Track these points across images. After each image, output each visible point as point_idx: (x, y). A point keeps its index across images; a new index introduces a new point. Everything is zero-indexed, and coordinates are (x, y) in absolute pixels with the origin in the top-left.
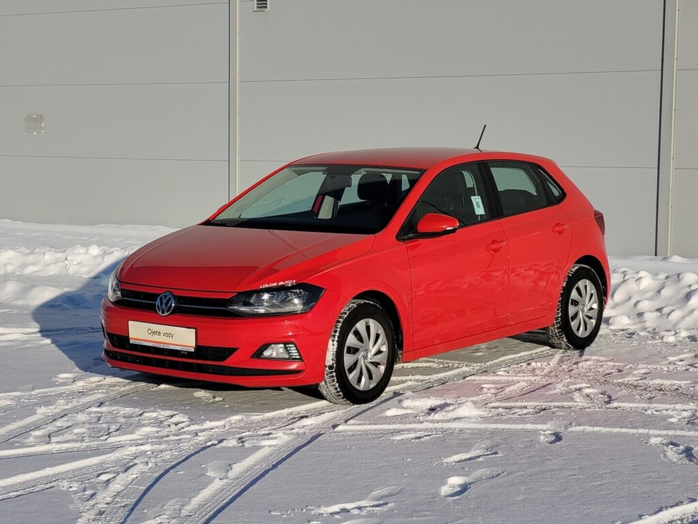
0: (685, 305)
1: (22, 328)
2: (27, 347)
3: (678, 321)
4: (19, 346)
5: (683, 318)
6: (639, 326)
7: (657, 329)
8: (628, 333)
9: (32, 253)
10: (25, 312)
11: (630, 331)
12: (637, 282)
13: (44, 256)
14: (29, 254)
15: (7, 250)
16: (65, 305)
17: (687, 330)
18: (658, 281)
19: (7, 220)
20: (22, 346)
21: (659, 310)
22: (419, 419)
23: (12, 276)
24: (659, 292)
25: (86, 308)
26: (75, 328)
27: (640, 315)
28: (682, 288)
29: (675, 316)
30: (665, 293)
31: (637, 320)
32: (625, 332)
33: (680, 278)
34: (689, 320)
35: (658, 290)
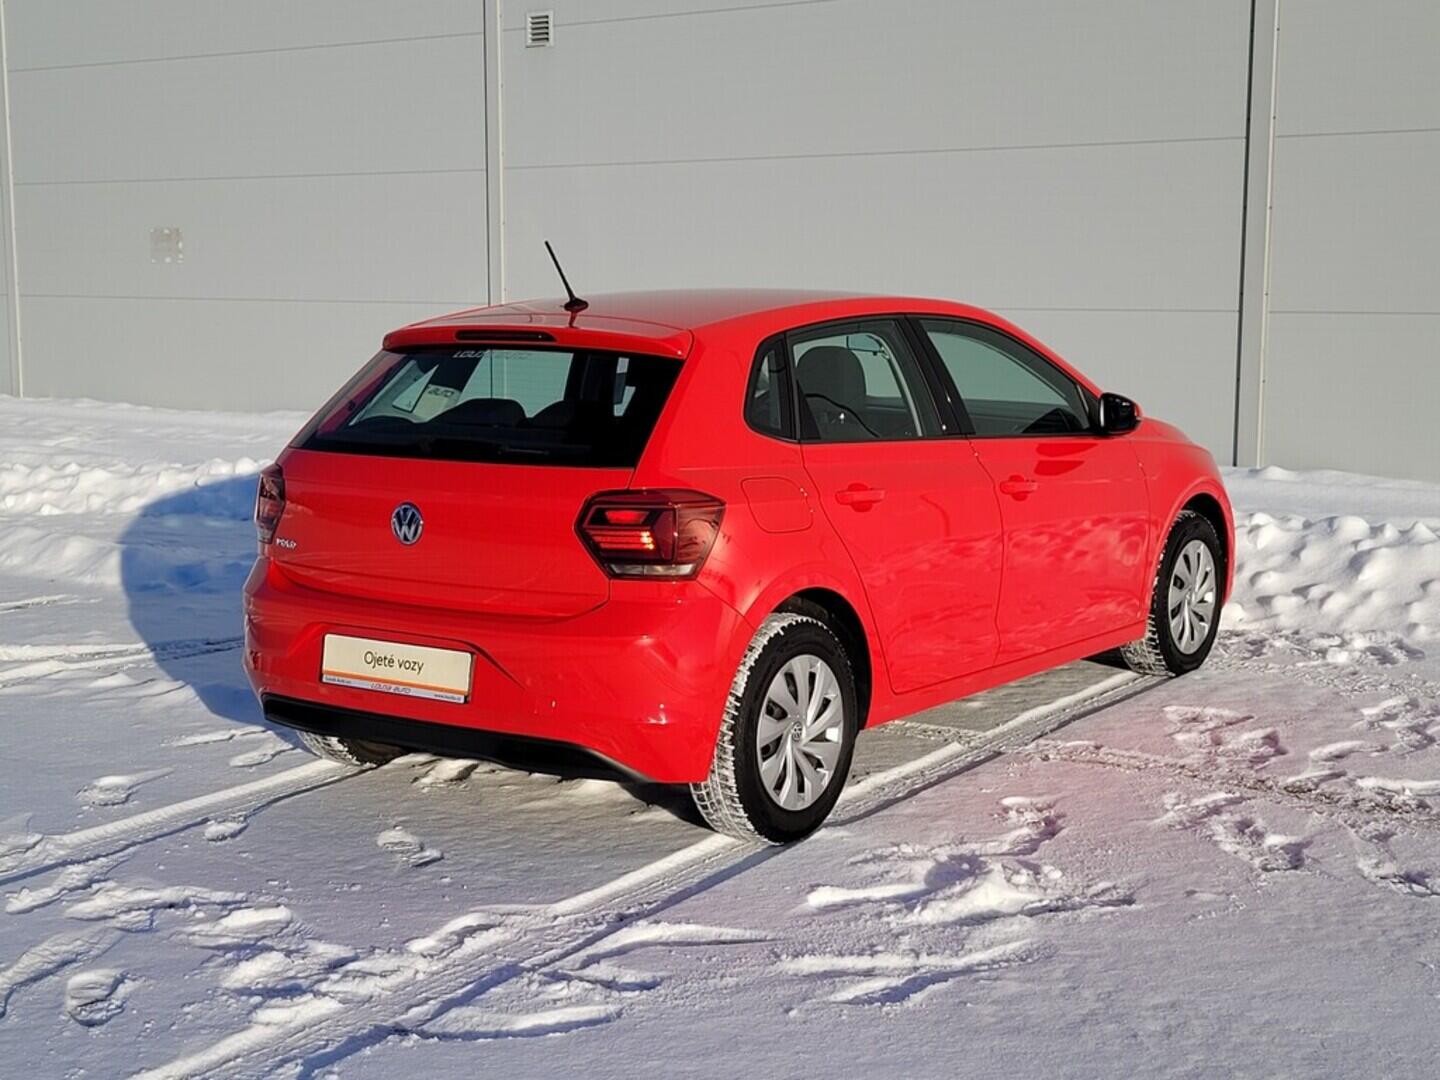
0: (1350, 583)
1: (68, 645)
2: (61, 697)
3: (1342, 615)
4: (46, 693)
5: (1352, 608)
6: (1264, 624)
7: (1302, 631)
8: (1249, 640)
9: (136, 474)
10: (92, 601)
11: (1251, 637)
12: (1252, 535)
13: (157, 479)
14: (130, 476)
15: (94, 468)
16: (170, 586)
17: (1363, 633)
18: (1292, 533)
19: (126, 406)
20: (51, 695)
21: (1301, 591)
22: (888, 923)
23: (100, 517)
24: (1296, 553)
25: (209, 591)
26: (174, 642)
27: (1265, 601)
28: (1340, 548)
29: (1336, 604)
30: (1309, 556)
31: (1260, 612)
32: (1241, 639)
33: (1335, 527)
34: (1363, 613)
35: (1292, 549)
